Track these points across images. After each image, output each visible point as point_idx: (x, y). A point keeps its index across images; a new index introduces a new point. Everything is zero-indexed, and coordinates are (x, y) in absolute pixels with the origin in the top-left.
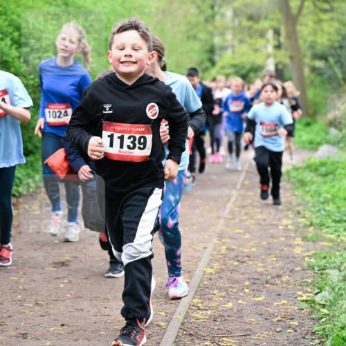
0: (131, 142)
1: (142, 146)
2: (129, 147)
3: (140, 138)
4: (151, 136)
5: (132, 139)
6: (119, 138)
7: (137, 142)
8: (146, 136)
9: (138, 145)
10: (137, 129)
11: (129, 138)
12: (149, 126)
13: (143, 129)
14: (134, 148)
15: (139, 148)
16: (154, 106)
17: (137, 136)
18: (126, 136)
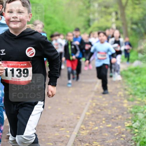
0: (19, 73)
1: (26, 75)
2: (17, 76)
3: (24, 70)
4: (32, 68)
5: (19, 71)
6: (11, 70)
7: (22, 73)
8: (28, 68)
9: (23, 74)
10: (22, 65)
11: (17, 70)
12: (29, 62)
13: (26, 64)
14: (21, 76)
15: (24, 76)
16: (31, 49)
17: (22, 69)
18: (15, 69)
